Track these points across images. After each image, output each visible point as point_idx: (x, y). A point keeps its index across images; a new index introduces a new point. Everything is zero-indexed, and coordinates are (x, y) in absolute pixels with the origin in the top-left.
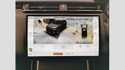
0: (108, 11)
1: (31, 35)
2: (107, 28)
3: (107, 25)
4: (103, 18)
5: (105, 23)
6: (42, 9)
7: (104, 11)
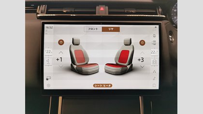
0: (175, 17)
1: (49, 54)
2: (173, 44)
3: (173, 40)
4: (166, 27)
5: (170, 36)
6: (67, 13)
7: (167, 16)
